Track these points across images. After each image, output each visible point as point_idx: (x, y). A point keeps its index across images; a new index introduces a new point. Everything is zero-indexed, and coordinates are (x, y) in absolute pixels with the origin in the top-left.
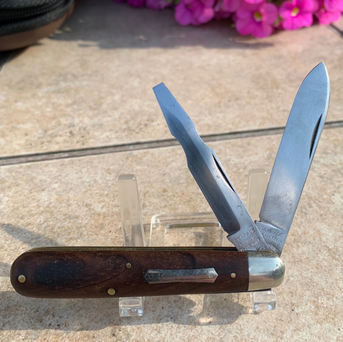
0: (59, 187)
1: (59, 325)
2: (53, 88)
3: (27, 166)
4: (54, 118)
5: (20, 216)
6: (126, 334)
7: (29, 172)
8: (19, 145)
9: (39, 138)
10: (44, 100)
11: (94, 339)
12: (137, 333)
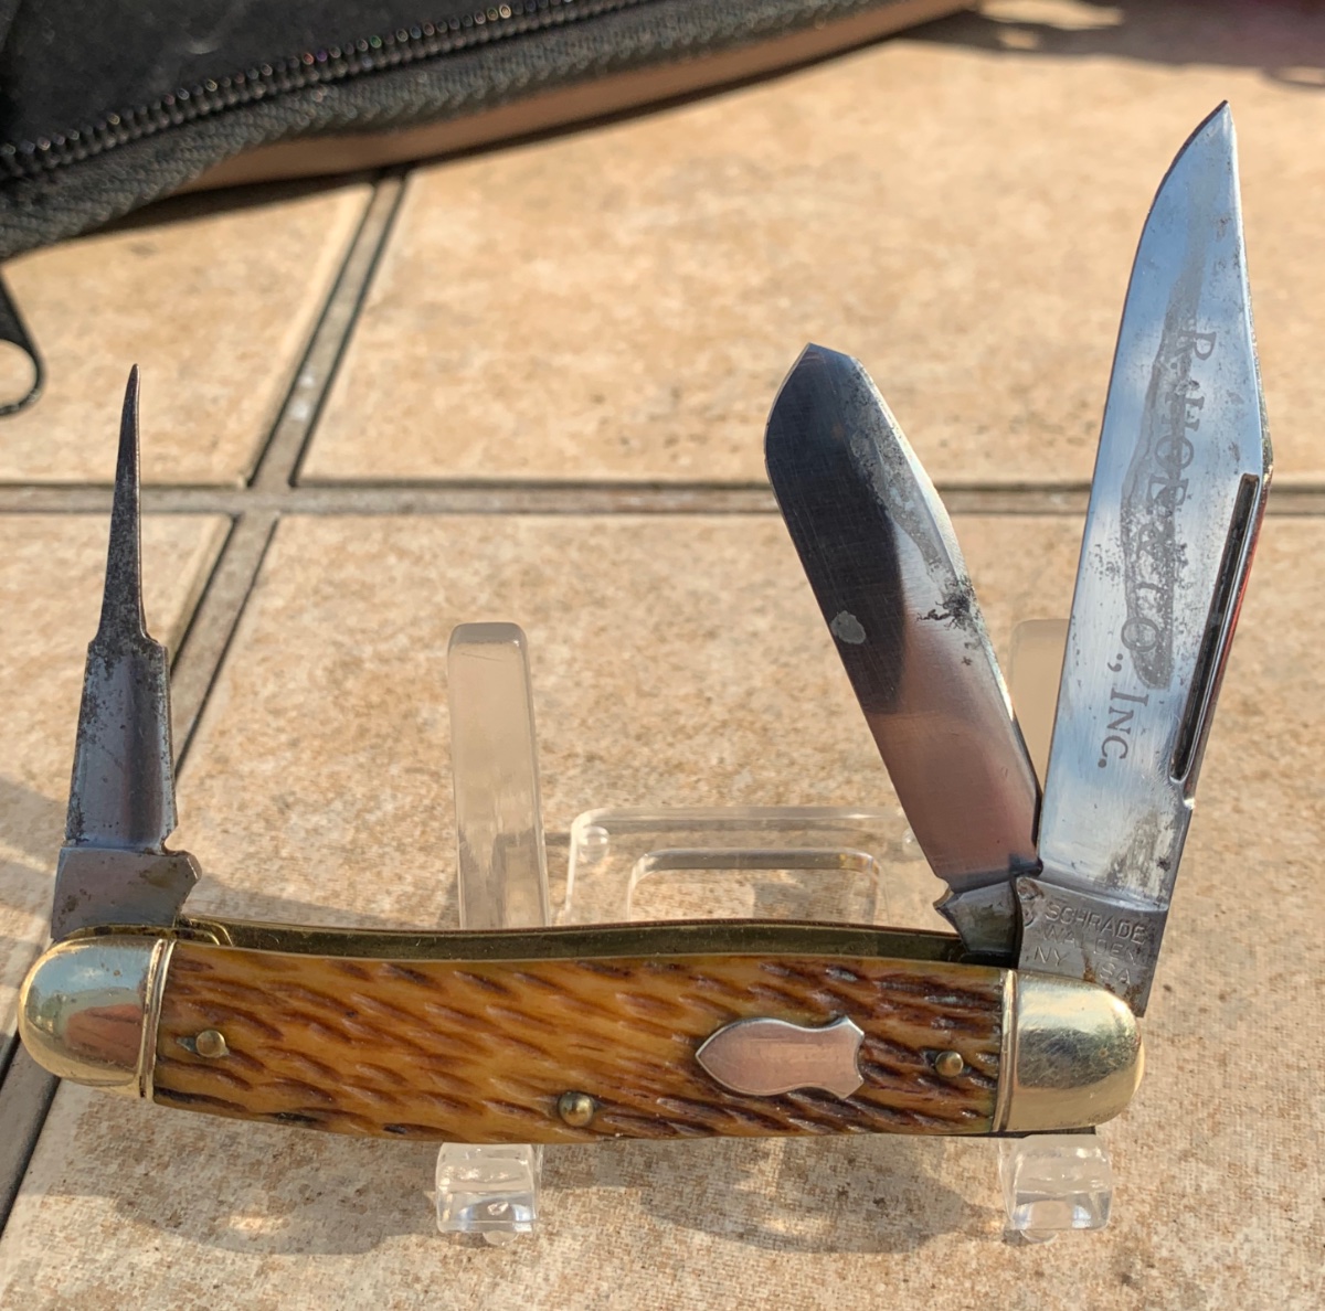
0: (773, 629)
1: (882, 1200)
2: (671, 216)
3: (624, 529)
4: (701, 341)
5: (633, 729)
6: (1179, 1286)
7: (638, 555)
8: (574, 436)
9: (653, 418)
10: (644, 263)
11: (1044, 1284)
12: (1225, 1286)
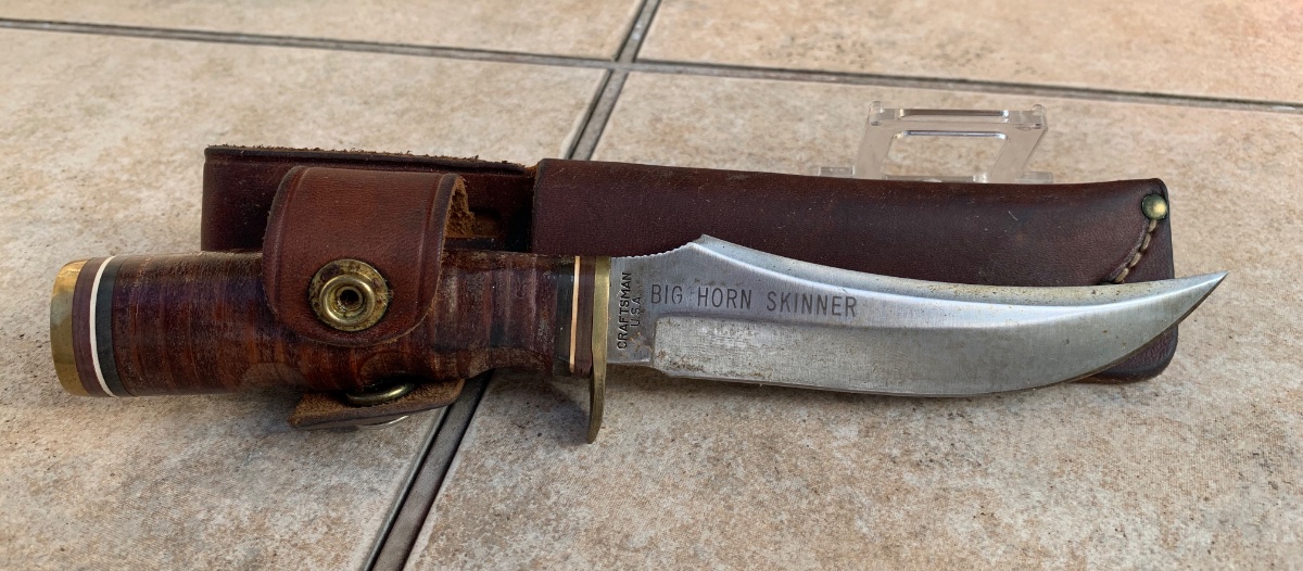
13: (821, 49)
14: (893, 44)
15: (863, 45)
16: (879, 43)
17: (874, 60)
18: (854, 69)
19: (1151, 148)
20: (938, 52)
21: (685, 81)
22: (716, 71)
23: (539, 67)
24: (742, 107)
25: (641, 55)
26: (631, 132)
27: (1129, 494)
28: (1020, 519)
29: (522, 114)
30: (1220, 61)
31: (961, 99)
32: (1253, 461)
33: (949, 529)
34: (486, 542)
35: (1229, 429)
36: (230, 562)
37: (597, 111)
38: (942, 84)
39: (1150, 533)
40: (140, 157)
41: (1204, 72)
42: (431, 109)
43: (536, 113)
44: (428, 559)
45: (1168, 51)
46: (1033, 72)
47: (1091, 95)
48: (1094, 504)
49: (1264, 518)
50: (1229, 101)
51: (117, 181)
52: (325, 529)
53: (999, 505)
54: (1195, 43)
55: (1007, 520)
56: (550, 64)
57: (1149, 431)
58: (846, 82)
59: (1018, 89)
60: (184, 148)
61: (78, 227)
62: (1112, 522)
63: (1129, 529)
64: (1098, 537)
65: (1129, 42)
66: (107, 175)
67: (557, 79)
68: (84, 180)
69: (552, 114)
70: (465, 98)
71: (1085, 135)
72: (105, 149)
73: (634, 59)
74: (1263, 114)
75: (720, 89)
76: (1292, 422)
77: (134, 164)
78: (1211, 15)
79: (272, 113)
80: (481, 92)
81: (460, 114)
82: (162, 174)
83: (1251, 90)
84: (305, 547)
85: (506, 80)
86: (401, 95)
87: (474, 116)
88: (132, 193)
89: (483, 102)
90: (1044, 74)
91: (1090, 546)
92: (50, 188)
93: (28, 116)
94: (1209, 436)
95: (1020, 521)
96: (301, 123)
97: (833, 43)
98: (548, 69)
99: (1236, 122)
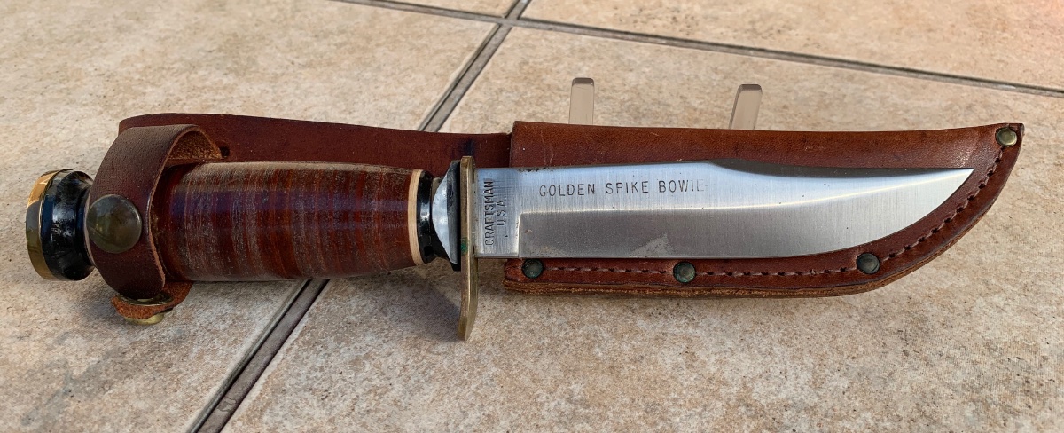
13: (660, 19)
14: (716, 19)
15: (693, 18)
16: (706, 17)
17: (698, 30)
18: (681, 35)
19: (892, 109)
20: (749, 27)
21: (552, 36)
22: (577, 30)
23: (447, 18)
24: (590, 58)
25: (524, 15)
26: (503, 71)
27: (798, 350)
28: (713, 359)
29: (426, 51)
30: (968, 48)
31: (757, 63)
32: (896, 336)
33: (660, 360)
34: (337, 339)
35: (886, 312)
36: (164, 337)
37: (483, 54)
38: (746, 51)
39: (805, 376)
40: (150, 64)
41: (952, 55)
42: (362, 43)
43: (437, 52)
44: (296, 347)
45: (929, 38)
46: (819, 46)
47: (859, 66)
48: (770, 354)
49: (891, 374)
50: (966, 78)
51: (131, 79)
52: (231, 322)
53: (700, 348)
54: (953, 33)
55: (703, 358)
56: (456, 17)
57: (826, 309)
58: (673, 45)
59: (803, 59)
60: (181, 60)
61: (99, 108)
62: (780, 367)
63: (790, 373)
64: (767, 376)
65: (901, 29)
66: (126, 75)
67: (458, 28)
68: (109, 77)
69: (449, 54)
70: (388, 38)
71: (844, 96)
72: (127, 56)
73: (519, 18)
74: (989, 90)
75: (577, 43)
76: (934, 312)
77: (145, 68)
78: (973, 12)
79: (247, 39)
80: (401, 34)
81: (382, 48)
82: (163, 76)
83: (985, 72)
84: (216, 332)
85: (421, 27)
86: (343, 32)
87: (392, 51)
88: (140, 88)
89: (400, 42)
90: (826, 48)
91: (758, 381)
92: (84, 81)
93: (77, 29)
94: (870, 316)
95: (713, 360)
96: (268, 48)
97: (670, 15)
98: (454, 20)
99: (964, 94)
